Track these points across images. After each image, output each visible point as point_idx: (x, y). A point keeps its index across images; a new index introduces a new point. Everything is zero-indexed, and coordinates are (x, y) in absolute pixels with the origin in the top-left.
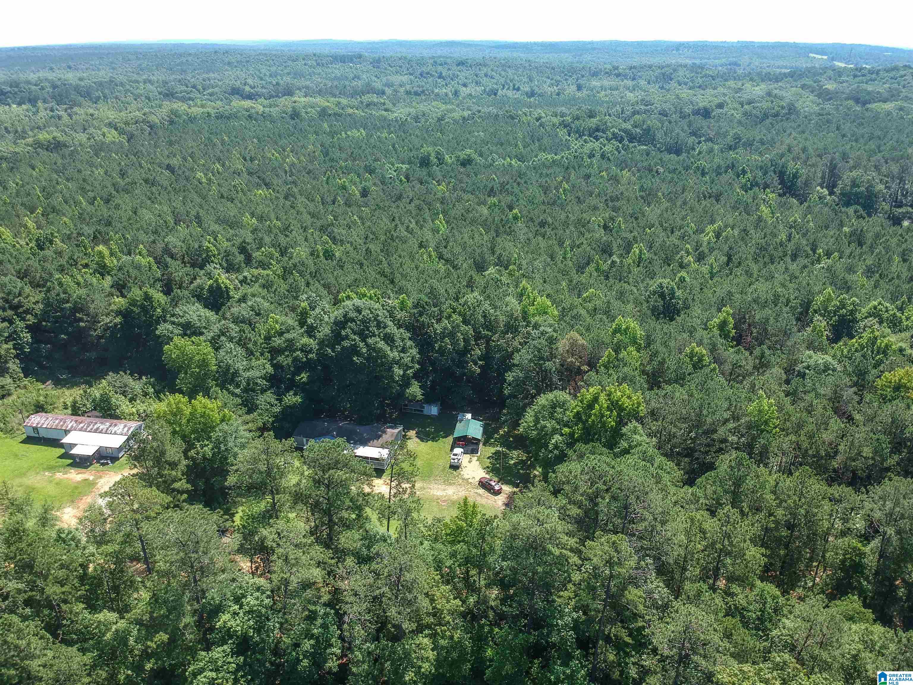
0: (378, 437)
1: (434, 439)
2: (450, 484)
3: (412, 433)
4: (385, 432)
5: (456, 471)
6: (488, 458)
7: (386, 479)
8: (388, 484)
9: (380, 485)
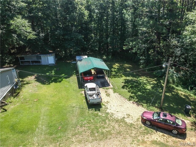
3: (30, 78)
5: (99, 110)
6: (123, 87)
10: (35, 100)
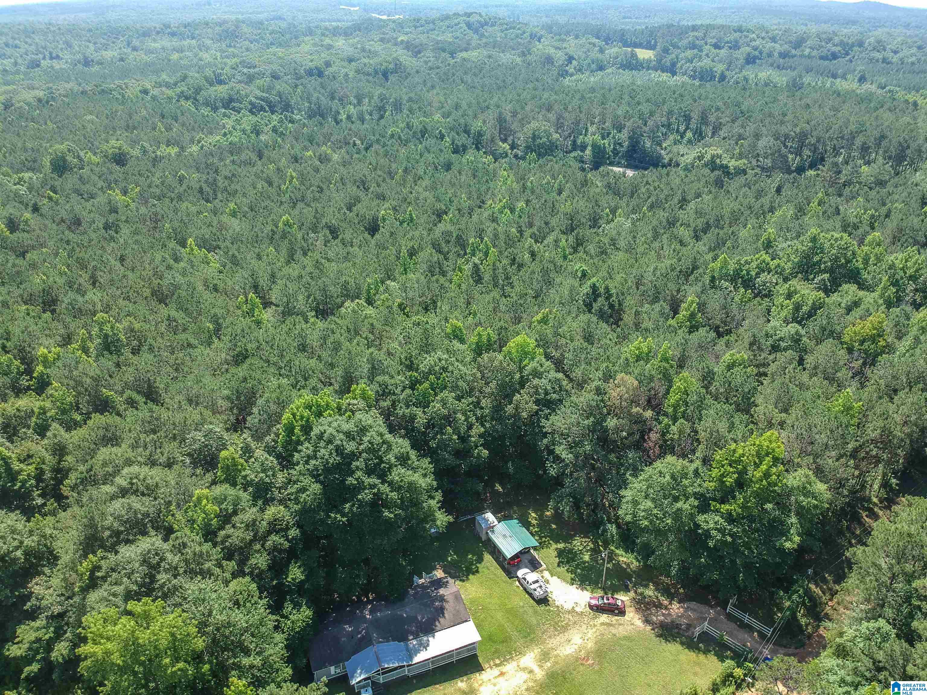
0: (441, 611)
1: (472, 571)
2: (565, 629)
3: (440, 574)
5: (549, 605)
6: (559, 566)
7: (491, 668)
8: (502, 674)
9: (493, 681)
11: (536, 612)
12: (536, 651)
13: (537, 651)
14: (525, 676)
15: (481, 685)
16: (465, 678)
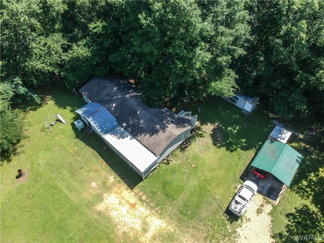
0: (153, 132)
1: (229, 147)
3: (208, 128)
4: (164, 128)
5: (231, 222)
6: (288, 215)
7: (136, 195)
8: (133, 206)
9: (123, 201)
10: (193, 166)
11: (215, 213)
12: (169, 227)
13: (171, 228)
14: (138, 227)
15: (116, 193)
16: (118, 179)
